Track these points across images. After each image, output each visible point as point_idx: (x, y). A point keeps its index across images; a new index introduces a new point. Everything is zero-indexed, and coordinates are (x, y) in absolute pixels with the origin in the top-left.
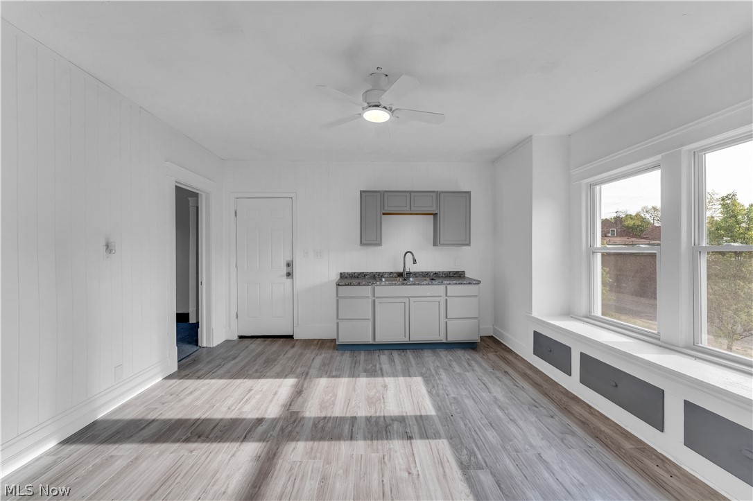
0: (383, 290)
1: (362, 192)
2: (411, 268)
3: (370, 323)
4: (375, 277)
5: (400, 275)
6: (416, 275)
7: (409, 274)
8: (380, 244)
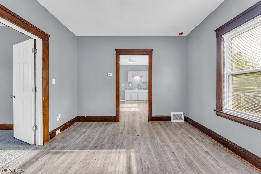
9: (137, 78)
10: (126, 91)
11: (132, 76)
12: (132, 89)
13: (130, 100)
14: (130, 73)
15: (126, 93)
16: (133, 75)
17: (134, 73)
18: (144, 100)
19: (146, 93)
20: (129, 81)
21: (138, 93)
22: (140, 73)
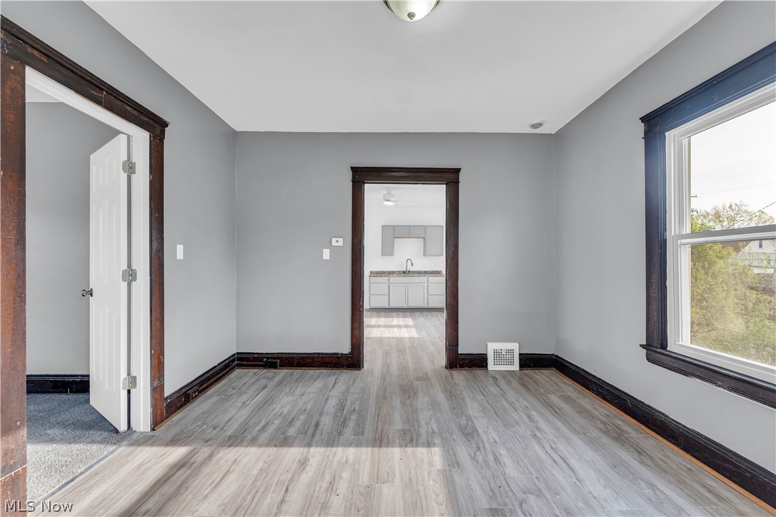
0: (393, 279)
1: (383, 226)
2: (411, 268)
3: (387, 297)
4: (390, 273)
5: (404, 272)
6: (414, 272)
7: (409, 271)
8: (393, 255)
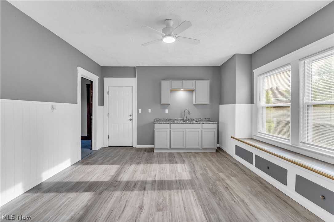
9: (181, 95)
10: (157, 126)
11: (171, 90)
12: (170, 121)
13: (166, 147)
14: (165, 84)
15: (156, 131)
16: (173, 88)
17: (176, 83)
18: (200, 147)
19: (203, 130)
20: (163, 101)
21: (185, 130)
22: (190, 84)
